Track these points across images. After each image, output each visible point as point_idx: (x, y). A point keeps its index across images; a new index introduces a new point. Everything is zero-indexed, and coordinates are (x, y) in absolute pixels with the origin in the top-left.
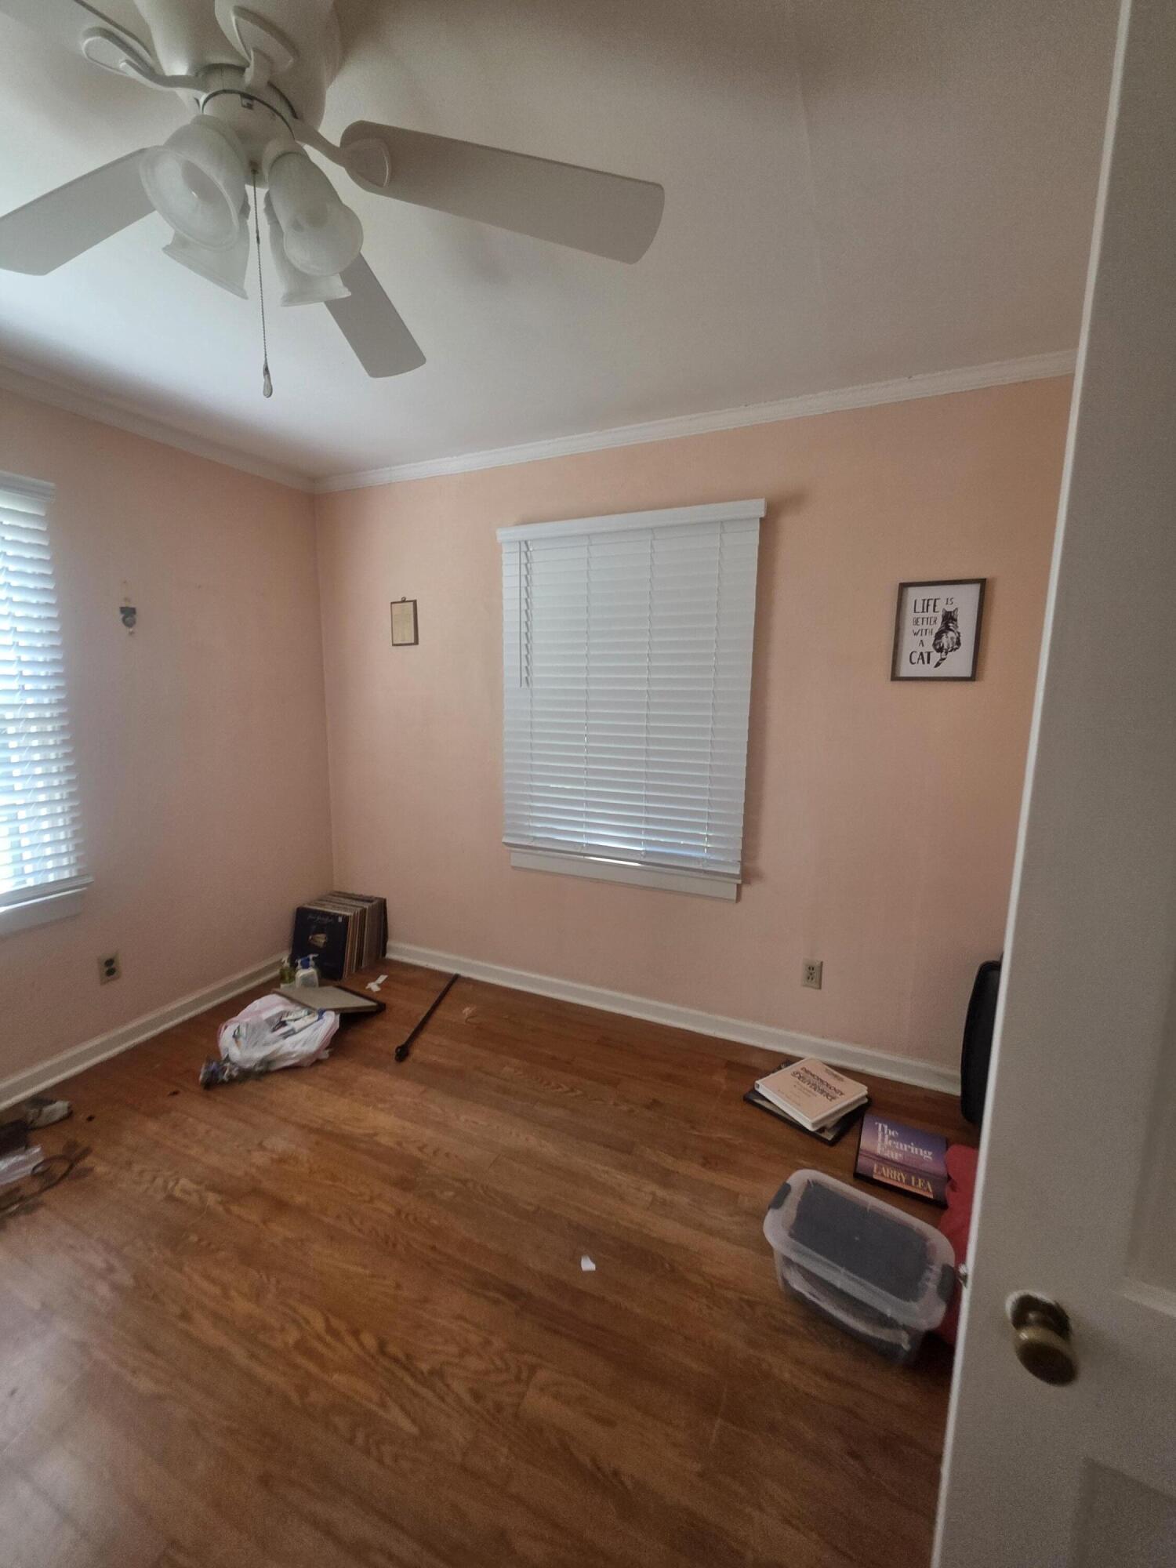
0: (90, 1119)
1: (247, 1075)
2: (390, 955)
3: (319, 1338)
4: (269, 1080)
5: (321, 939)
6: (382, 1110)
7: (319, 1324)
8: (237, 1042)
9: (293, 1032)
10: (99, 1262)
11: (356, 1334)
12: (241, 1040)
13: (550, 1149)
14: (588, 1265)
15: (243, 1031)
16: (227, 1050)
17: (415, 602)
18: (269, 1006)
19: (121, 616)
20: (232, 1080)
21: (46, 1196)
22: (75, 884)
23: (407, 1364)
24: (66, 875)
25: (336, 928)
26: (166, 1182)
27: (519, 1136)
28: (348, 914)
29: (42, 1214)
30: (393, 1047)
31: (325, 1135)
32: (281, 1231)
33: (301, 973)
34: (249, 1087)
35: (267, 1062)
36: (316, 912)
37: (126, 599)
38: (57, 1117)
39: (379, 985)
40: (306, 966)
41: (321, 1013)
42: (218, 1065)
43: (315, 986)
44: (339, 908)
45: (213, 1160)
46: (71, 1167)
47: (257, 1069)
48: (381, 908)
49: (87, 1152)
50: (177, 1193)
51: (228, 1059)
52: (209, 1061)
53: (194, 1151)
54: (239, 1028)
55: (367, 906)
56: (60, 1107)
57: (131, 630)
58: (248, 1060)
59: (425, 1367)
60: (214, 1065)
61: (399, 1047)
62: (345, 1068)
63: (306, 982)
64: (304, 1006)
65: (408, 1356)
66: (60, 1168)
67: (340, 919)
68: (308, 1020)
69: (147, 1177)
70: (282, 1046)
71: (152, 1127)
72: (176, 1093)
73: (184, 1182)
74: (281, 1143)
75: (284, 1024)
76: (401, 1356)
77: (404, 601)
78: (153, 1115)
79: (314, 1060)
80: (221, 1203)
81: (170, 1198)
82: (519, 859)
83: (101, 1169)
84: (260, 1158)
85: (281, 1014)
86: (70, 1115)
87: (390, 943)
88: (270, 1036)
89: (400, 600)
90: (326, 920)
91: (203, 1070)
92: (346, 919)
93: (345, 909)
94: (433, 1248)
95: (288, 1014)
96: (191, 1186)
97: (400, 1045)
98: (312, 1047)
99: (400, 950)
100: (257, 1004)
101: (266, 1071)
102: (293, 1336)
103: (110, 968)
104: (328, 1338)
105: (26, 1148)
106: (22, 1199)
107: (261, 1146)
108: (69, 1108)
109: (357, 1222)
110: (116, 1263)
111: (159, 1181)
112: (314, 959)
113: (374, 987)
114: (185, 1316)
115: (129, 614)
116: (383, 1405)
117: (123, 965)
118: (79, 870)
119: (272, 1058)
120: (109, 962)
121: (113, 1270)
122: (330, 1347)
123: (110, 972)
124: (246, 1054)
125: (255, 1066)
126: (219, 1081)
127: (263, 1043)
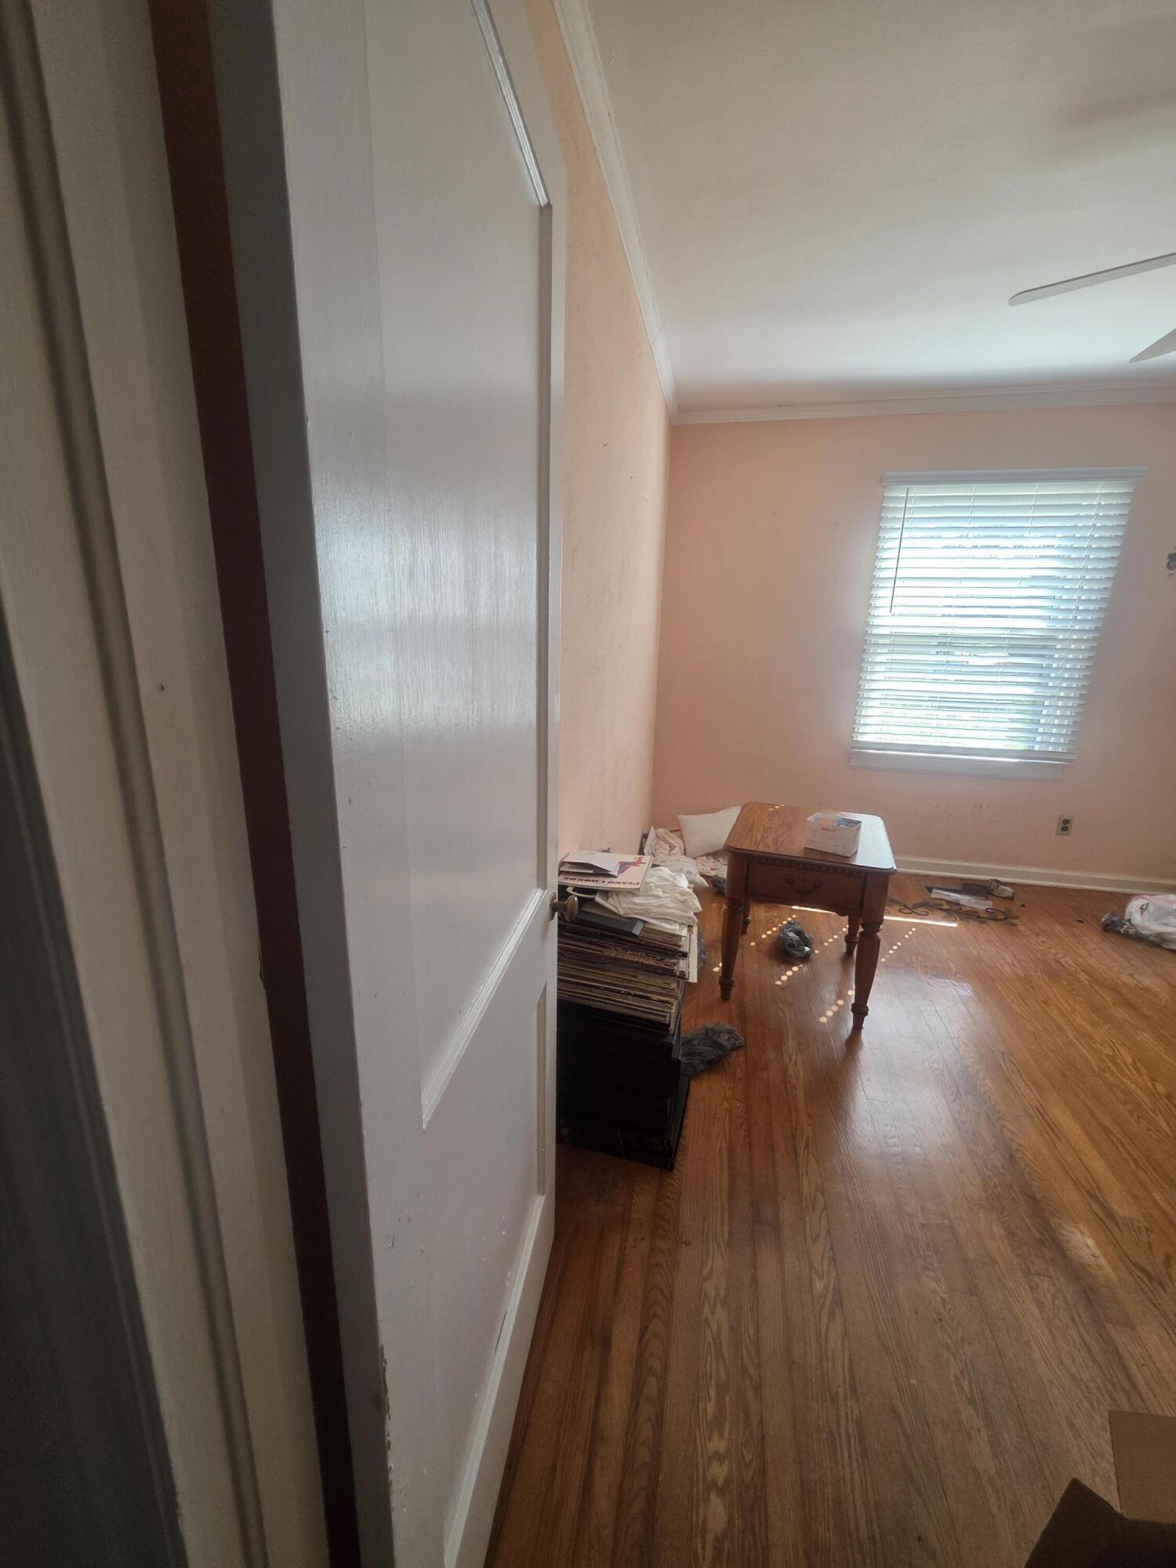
0: (1023, 906)
1: (1139, 938)
3: (1125, 1063)
4: (1158, 950)
7: (1129, 1060)
8: (1142, 913)
10: (1009, 959)
11: (1153, 1080)
12: (1146, 912)
15: (1151, 908)
16: (1131, 914)
19: (1167, 560)
20: (1126, 935)
21: (990, 922)
22: (1059, 757)
24: (1060, 750)
26: (1057, 953)
29: (985, 926)
32: (1121, 1013)
34: (1140, 946)
35: (1159, 935)
38: (1004, 896)
42: (1119, 921)
45: (1092, 961)
46: (1006, 918)
47: (1151, 938)
49: (1016, 918)
50: (1062, 961)
51: (1129, 920)
52: (1113, 914)
53: (1082, 952)
54: (1148, 904)
56: (1009, 890)
58: (1147, 929)
60: (1116, 919)
66: (1000, 916)
69: (1047, 945)
71: (1058, 928)
72: (1081, 922)
73: (1068, 959)
74: (1147, 982)
78: (1062, 924)
80: (1088, 981)
81: (1057, 961)
83: (1021, 928)
84: (1125, 978)
86: (1012, 898)
91: (1106, 916)
96: (1071, 962)
101: (1158, 943)
102: (1110, 1052)
103: (1065, 826)
104: (1131, 1068)
105: (986, 899)
106: (979, 917)
107: (1131, 975)
108: (1013, 894)
110: (1016, 962)
111: (1053, 951)
114: (1046, 1003)
116: (1154, 1112)
117: (1074, 826)
118: (1068, 749)
119: (1171, 937)
120: (1066, 822)
121: (1014, 965)
122: (1130, 1070)
123: (1065, 829)
124: (1146, 924)
125: (1149, 936)
126: (1115, 929)
127: (1166, 924)
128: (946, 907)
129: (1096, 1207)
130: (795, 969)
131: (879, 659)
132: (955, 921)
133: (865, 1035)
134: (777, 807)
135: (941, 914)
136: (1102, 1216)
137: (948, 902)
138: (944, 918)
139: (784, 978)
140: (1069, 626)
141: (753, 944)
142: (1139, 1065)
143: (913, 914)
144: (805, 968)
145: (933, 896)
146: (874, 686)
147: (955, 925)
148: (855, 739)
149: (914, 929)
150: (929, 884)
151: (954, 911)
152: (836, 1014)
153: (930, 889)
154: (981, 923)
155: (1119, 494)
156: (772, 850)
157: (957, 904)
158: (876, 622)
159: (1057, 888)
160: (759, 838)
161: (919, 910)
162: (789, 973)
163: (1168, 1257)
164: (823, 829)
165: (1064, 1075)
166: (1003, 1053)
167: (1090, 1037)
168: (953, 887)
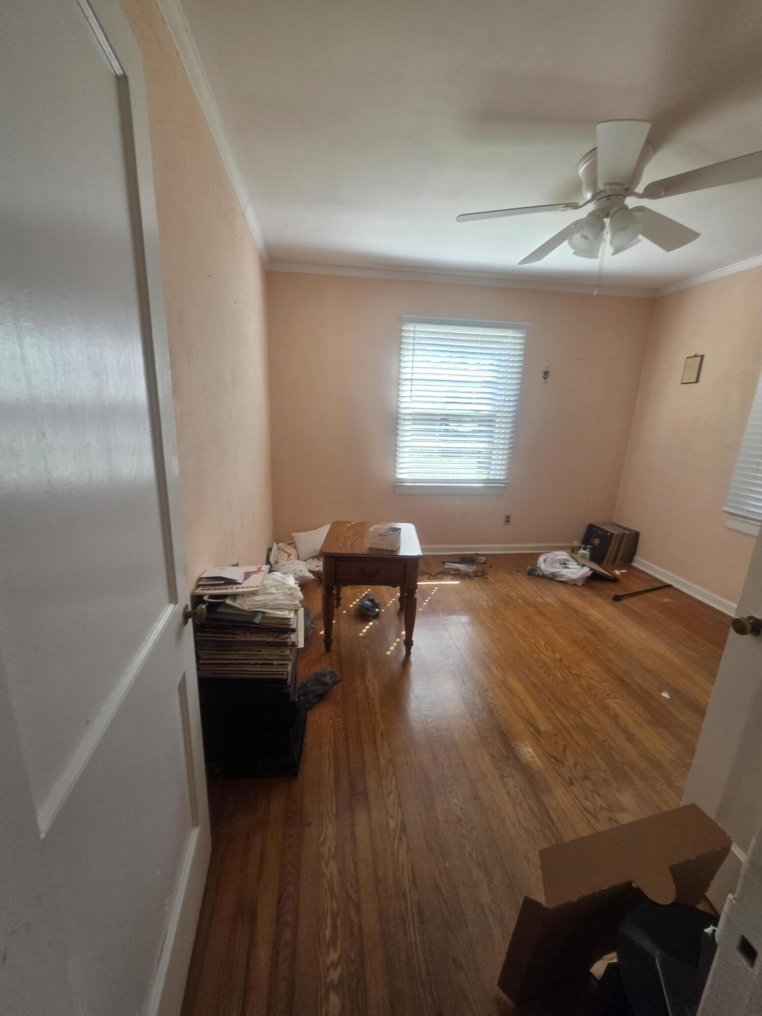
0: (490, 567)
1: (544, 577)
2: (634, 564)
3: (541, 646)
4: (552, 582)
5: (597, 541)
6: (596, 610)
7: (543, 644)
8: (544, 563)
9: (568, 568)
10: (485, 598)
11: (554, 652)
12: (546, 563)
13: (677, 661)
14: (665, 695)
15: (548, 560)
16: (540, 564)
17: (702, 356)
18: (563, 555)
19: (543, 375)
20: (538, 576)
21: (475, 578)
22: (503, 482)
23: (569, 668)
24: (502, 478)
25: (606, 538)
26: (508, 591)
27: (660, 647)
28: (614, 532)
29: (474, 581)
30: (613, 594)
31: (566, 605)
32: (539, 619)
33: (581, 551)
34: (545, 581)
35: (553, 574)
36: (598, 528)
37: (547, 368)
38: (481, 562)
39: (620, 573)
40: (585, 549)
41: (583, 566)
42: (535, 569)
43: (585, 558)
44: (610, 529)
45: (524, 592)
46: (483, 575)
47: (550, 576)
48: (636, 536)
49: (487, 574)
50: (510, 595)
51: (539, 568)
52: (532, 566)
53: (519, 588)
54: (547, 558)
55: (627, 532)
56: (483, 559)
57: (545, 381)
58: (547, 571)
59: (574, 672)
60: (533, 568)
61: (616, 595)
62: (587, 592)
63: (583, 556)
64: (577, 561)
65: (569, 667)
66: (480, 574)
67: (609, 534)
68: (577, 567)
69: (503, 587)
70: (561, 571)
71: (508, 576)
72: (518, 572)
73: (513, 593)
74: (549, 600)
75: (565, 564)
76: (567, 666)
77: (696, 356)
78: (509, 574)
79: (574, 583)
80: (523, 604)
81: (508, 595)
82: (732, 524)
83: (490, 579)
84: (539, 599)
85: (566, 560)
86: (485, 563)
87: (636, 558)
88: (558, 565)
89: (693, 356)
90: (602, 533)
91: (529, 567)
92: (612, 534)
93: (614, 530)
94: (595, 653)
95: (569, 561)
96: (514, 595)
97: (617, 594)
98: (575, 577)
99: (639, 562)
100: (557, 553)
101: (552, 578)
102: (533, 641)
103: (508, 519)
104: (544, 648)
105: (473, 565)
106: (469, 576)
107: (542, 597)
108: (486, 560)
109: (568, 631)
110: (489, 599)
111: (506, 590)
112: (590, 548)
113: (617, 572)
114: (504, 620)
115: (546, 373)
116: (554, 669)
117: (512, 520)
118: (506, 478)
119: (556, 575)
120: (508, 517)
121: (488, 601)
122: (543, 649)
123: (508, 521)
124: (547, 569)
125: (548, 574)
126: (534, 574)
127: (555, 568)
128: (453, 572)
129: (532, 729)
130: (371, 623)
131: (406, 428)
132: (457, 580)
133: (413, 658)
134: (352, 523)
135: (450, 577)
136: (534, 732)
137: (454, 570)
138: (452, 579)
139: (364, 631)
140: (501, 409)
141: (344, 612)
142: (548, 646)
143: (436, 579)
144: (377, 622)
145: (446, 567)
146: (405, 444)
147: (457, 582)
148: (397, 477)
149: (436, 588)
150: (443, 560)
151: (457, 574)
152: (396, 647)
153: (444, 563)
154: (471, 579)
155: (520, 337)
156: (349, 551)
157: (458, 570)
158: (403, 405)
159: (504, 554)
160: (341, 544)
161: (438, 576)
162: (367, 627)
163: (564, 747)
164: (379, 535)
165: (514, 659)
166: (484, 653)
167: (525, 634)
168: (456, 561)
